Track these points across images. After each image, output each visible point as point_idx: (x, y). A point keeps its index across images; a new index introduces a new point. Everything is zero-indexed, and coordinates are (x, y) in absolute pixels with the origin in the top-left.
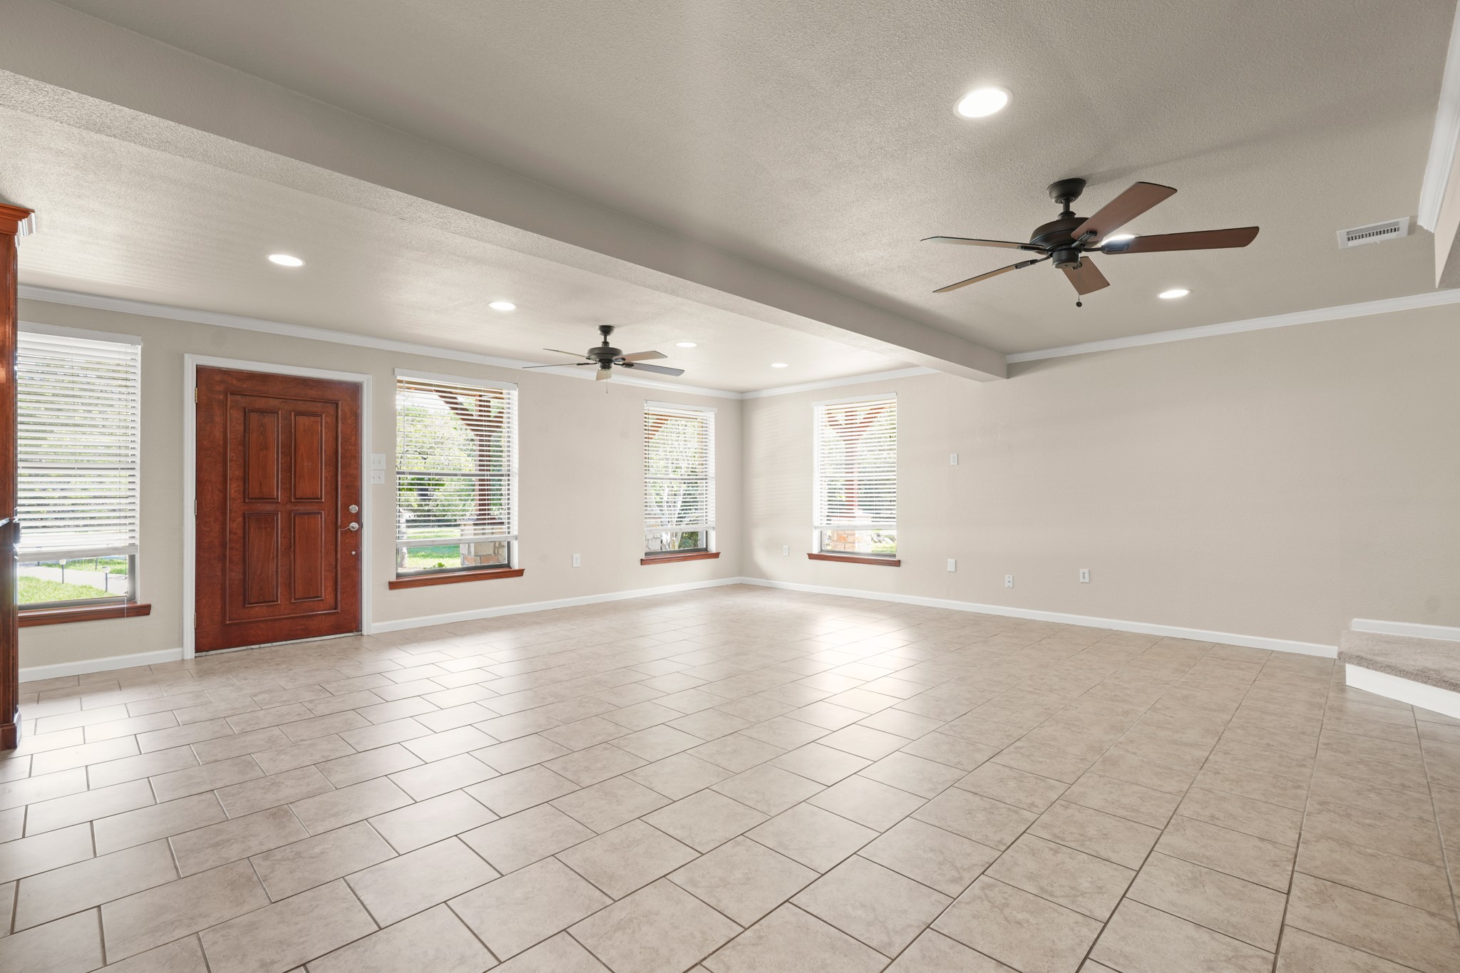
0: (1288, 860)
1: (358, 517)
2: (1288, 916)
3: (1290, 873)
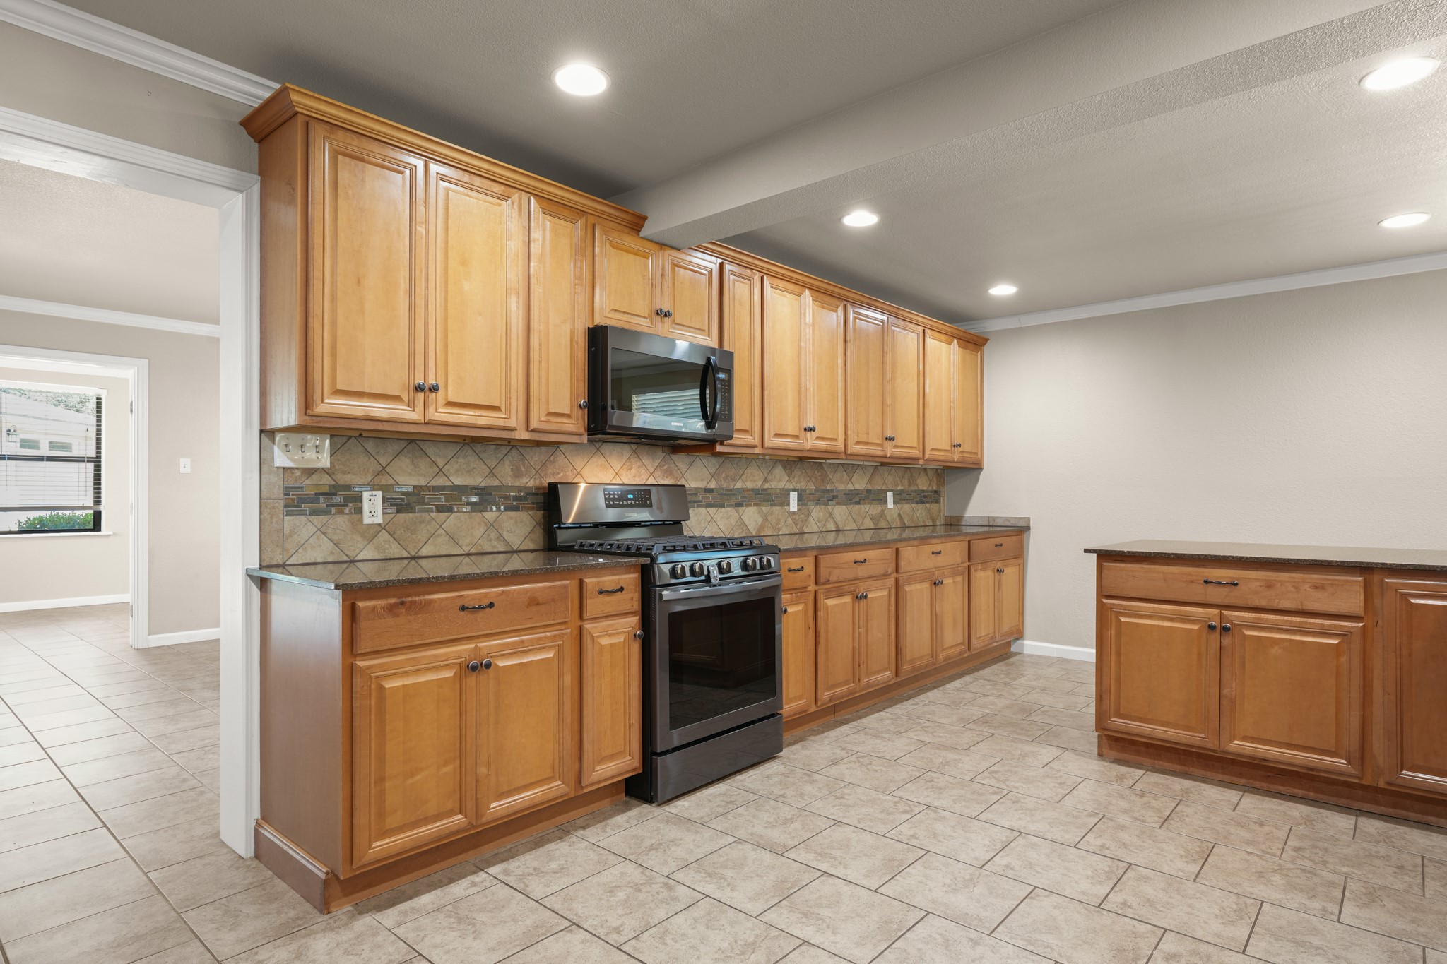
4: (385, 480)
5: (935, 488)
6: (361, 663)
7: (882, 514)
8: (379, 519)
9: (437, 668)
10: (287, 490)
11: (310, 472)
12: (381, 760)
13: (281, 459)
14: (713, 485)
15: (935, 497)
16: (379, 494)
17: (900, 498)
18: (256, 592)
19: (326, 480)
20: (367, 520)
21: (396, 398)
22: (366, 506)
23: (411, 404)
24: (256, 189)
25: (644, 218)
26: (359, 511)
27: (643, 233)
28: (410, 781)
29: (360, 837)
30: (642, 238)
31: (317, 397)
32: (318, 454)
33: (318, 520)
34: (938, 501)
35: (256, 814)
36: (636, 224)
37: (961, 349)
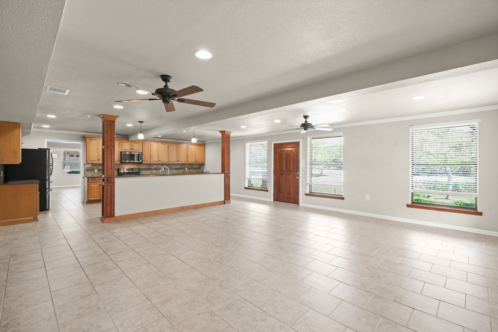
0: (92, 282)
1: (298, 176)
2: (84, 273)
3: (90, 280)
4: (97, 168)
5: (199, 167)
6: (89, 184)
7: (184, 171)
8: (97, 172)
9: (97, 185)
10: (87, 169)
11: (89, 167)
12: (91, 192)
13: (86, 166)
14: (147, 168)
15: (199, 168)
16: (97, 170)
17: (188, 169)
18: (83, 178)
19: (91, 168)
20: (95, 172)
21: (96, 161)
22: (95, 170)
23: (97, 161)
24: (84, 142)
25: (129, 139)
26: (95, 171)
27: (129, 140)
28: (94, 194)
29: (89, 198)
30: (130, 141)
31: (87, 161)
32: (90, 166)
33: (90, 172)
34: (200, 169)
35: (83, 199)
36: (128, 140)
37: (198, 147)
